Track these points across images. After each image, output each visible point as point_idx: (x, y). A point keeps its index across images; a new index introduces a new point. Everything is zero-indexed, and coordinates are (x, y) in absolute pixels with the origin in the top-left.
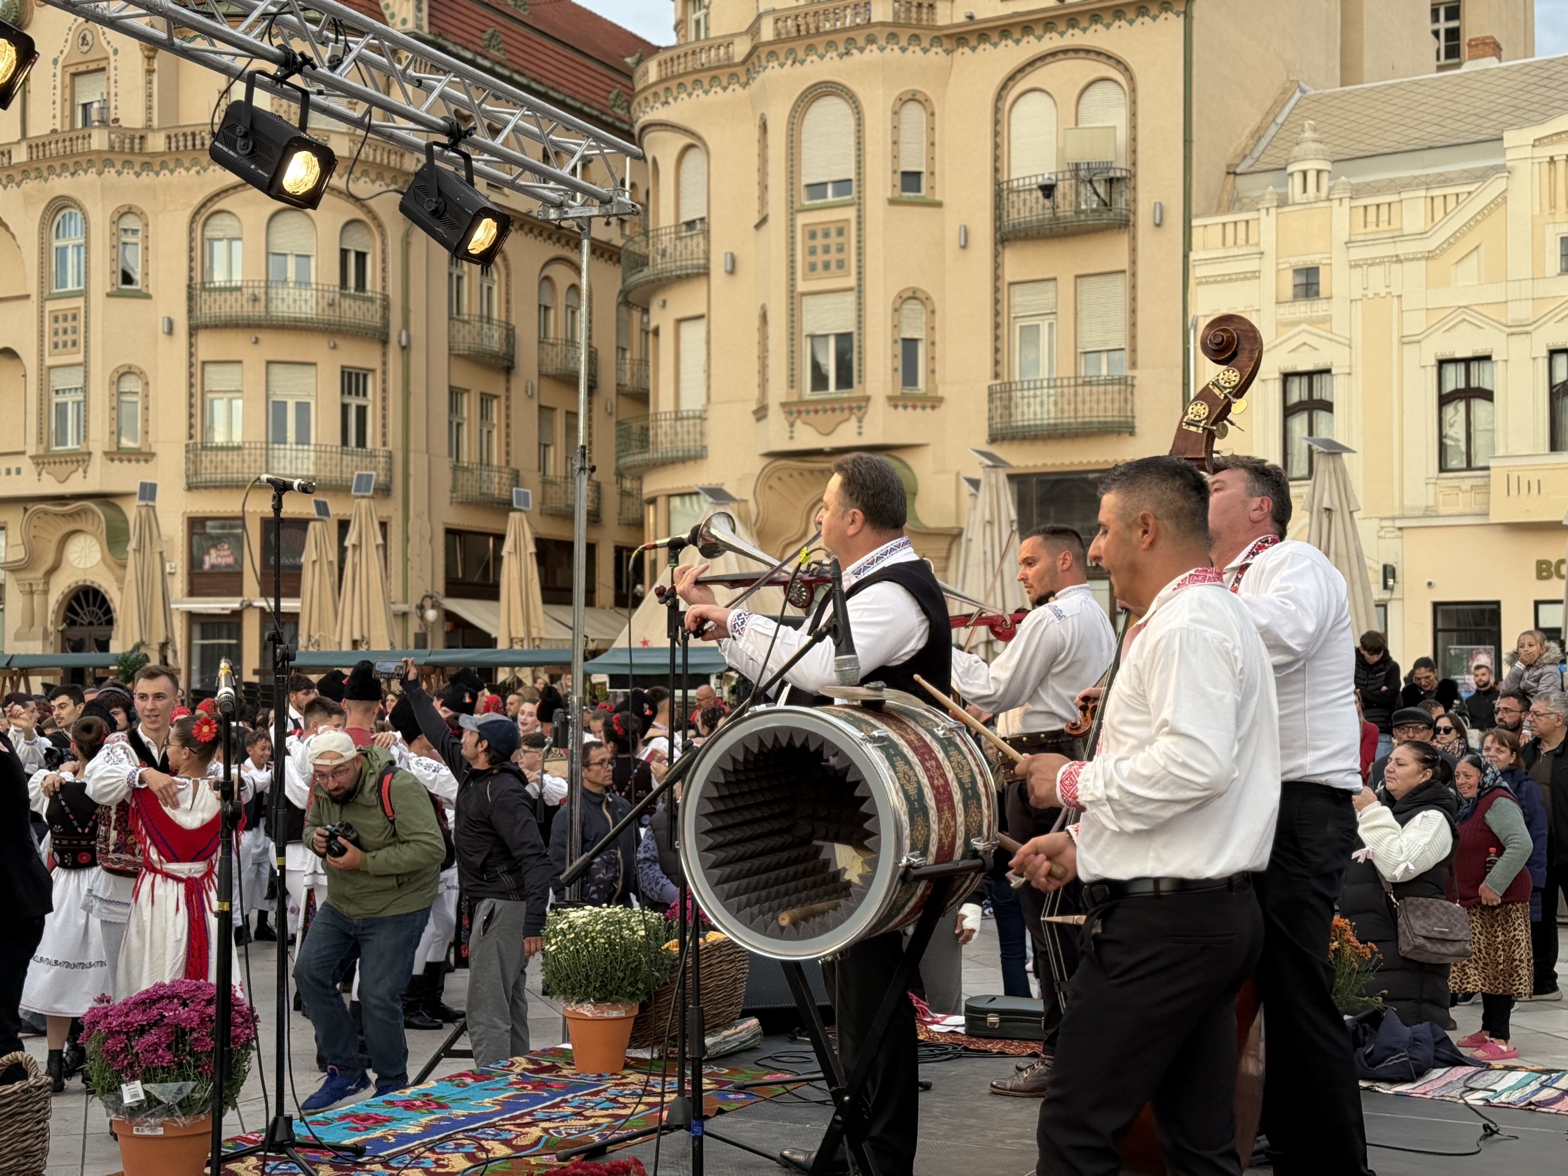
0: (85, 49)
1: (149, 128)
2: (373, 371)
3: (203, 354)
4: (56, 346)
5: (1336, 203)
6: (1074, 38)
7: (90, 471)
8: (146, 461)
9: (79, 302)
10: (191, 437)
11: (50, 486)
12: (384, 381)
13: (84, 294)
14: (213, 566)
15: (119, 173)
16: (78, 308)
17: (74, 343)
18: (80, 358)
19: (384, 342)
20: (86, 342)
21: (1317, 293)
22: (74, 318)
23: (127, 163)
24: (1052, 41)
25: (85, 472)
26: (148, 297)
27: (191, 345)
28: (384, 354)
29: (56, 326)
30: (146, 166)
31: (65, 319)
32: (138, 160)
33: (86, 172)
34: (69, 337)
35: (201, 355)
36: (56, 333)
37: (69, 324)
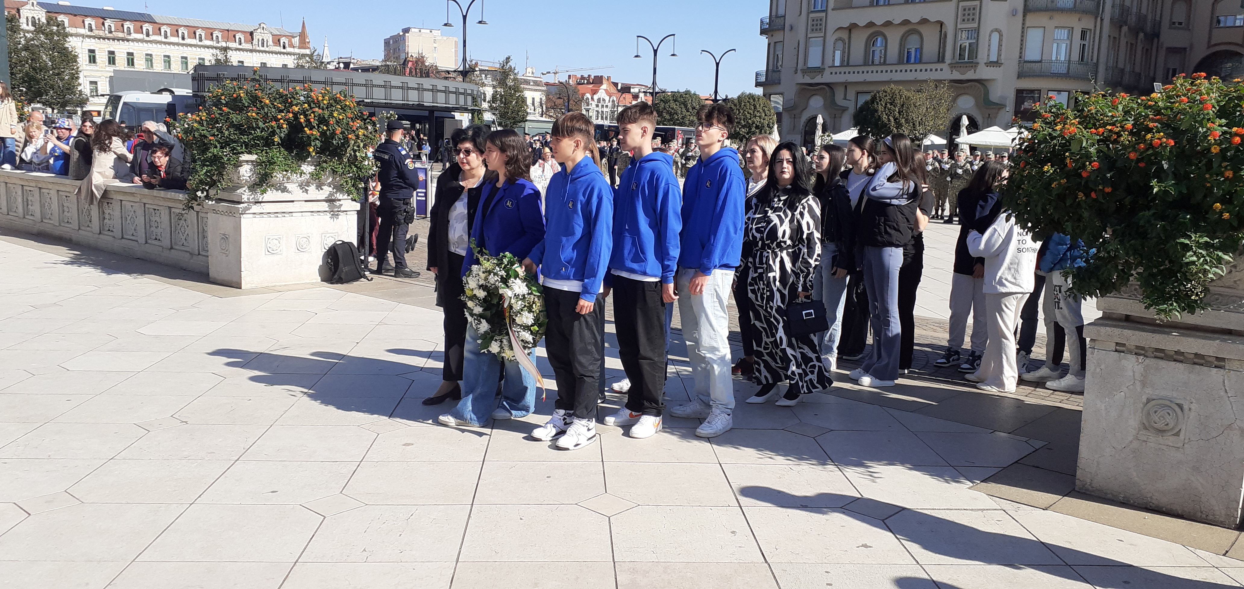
2: (1091, 30)
3: (1028, 24)
4: (964, 20)
7: (977, 71)
8: (1000, 67)
9: (978, 3)
10: (1020, 57)
11: (957, 76)
12: (1094, 34)
14: (1025, 109)
16: (976, 5)
17: (973, 19)
18: (976, 25)
19: (1096, 18)
20: (980, 18)
22: (974, 9)
25: (975, 71)
27: (1024, 20)
28: (1096, 23)
29: (965, 12)
31: (969, 9)
34: (971, 17)
35: (1027, 24)
36: (964, 15)
37: (971, 12)
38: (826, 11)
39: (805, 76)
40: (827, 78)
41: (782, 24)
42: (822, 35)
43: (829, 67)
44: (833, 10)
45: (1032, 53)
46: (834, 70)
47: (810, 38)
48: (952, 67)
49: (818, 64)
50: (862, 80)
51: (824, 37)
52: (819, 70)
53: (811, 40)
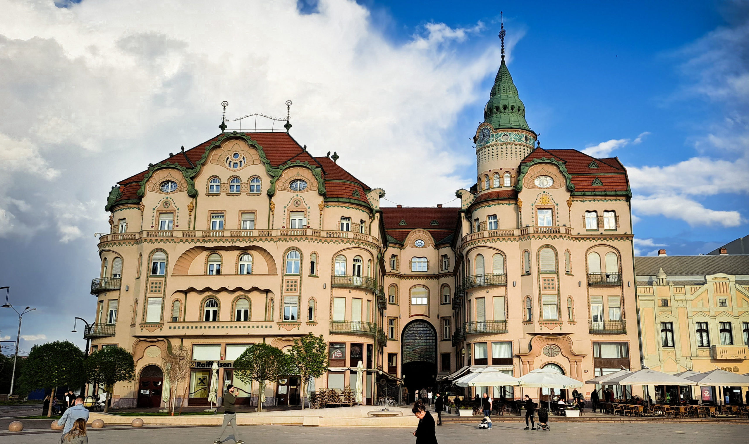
0: (297, 205)
1: (320, 230)
2: (371, 301)
4: (288, 290)
5: (670, 286)
6: (605, 242)
7: (300, 328)
8: (316, 326)
9: (299, 278)
10: (330, 319)
11: (283, 332)
13: (300, 275)
14: (335, 357)
15: (314, 242)
16: (297, 279)
17: (295, 290)
18: (297, 294)
19: (373, 293)
20: (300, 289)
21: (667, 305)
22: (296, 282)
23: (316, 240)
24: (599, 242)
25: (298, 328)
26: (318, 277)
27: (331, 292)
28: (373, 296)
29: (288, 284)
30: (320, 241)
31: (292, 282)
32: (319, 239)
33: (304, 241)
34: (293, 288)
35: (334, 295)
36: (288, 286)
37: (293, 284)
38: (165, 277)
39: (144, 329)
40: (166, 332)
41: (118, 284)
42: (162, 295)
43: (168, 322)
44: (172, 276)
45: (338, 317)
46: (173, 325)
47: (148, 297)
48: (279, 325)
49: (158, 320)
50: (201, 334)
51: (164, 298)
52: (159, 325)
53: (149, 299)
